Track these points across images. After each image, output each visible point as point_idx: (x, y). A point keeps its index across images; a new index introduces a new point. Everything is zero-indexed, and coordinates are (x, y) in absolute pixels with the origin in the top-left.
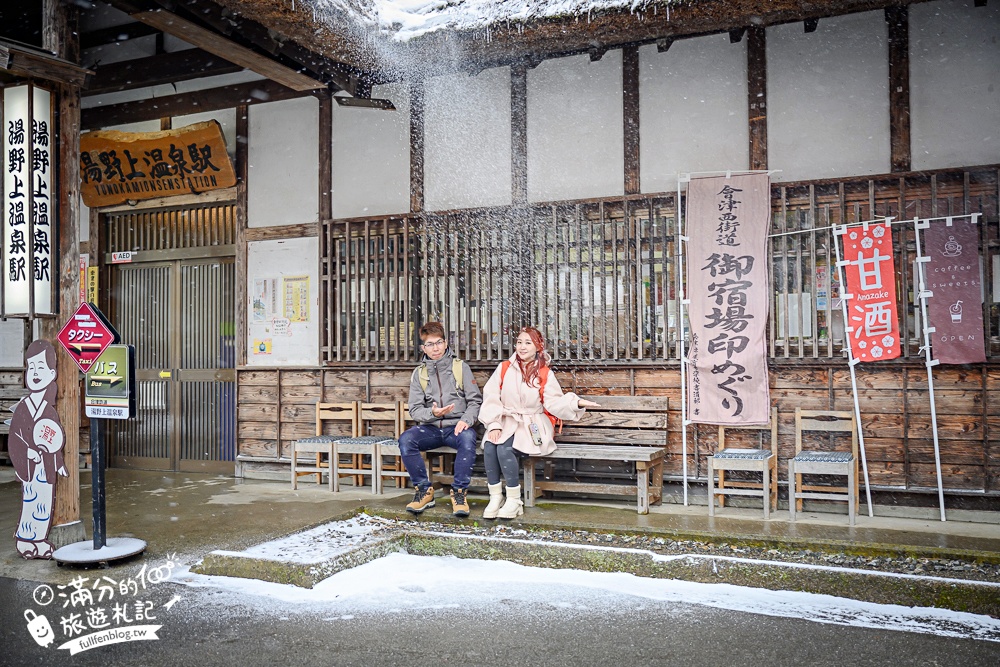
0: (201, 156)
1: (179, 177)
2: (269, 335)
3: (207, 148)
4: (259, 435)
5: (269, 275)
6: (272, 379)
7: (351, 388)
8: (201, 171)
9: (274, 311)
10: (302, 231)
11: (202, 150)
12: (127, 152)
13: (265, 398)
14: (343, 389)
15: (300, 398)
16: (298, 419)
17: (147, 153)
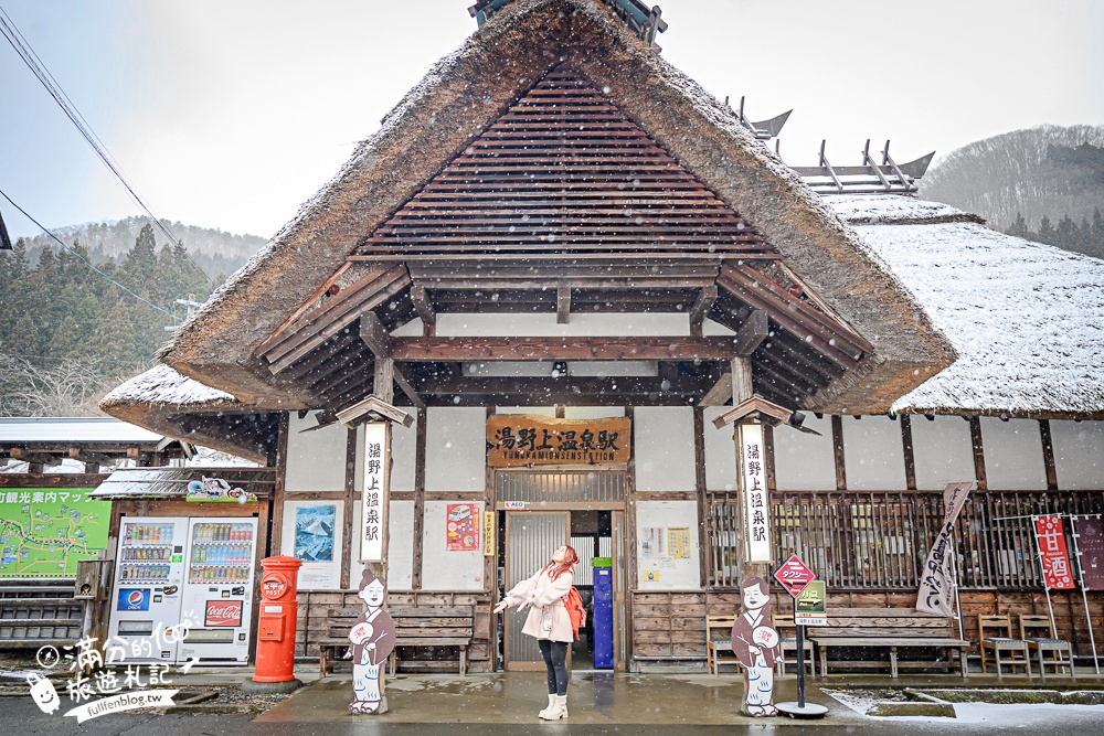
0: (608, 439)
1: (582, 451)
2: (655, 568)
3: (616, 434)
4: (653, 640)
5: (655, 525)
6: (662, 600)
7: (728, 606)
8: (603, 449)
9: (660, 551)
10: (684, 496)
11: (610, 436)
12: (545, 431)
13: (657, 613)
14: (722, 606)
15: (688, 612)
16: (686, 627)
17: (563, 433)
